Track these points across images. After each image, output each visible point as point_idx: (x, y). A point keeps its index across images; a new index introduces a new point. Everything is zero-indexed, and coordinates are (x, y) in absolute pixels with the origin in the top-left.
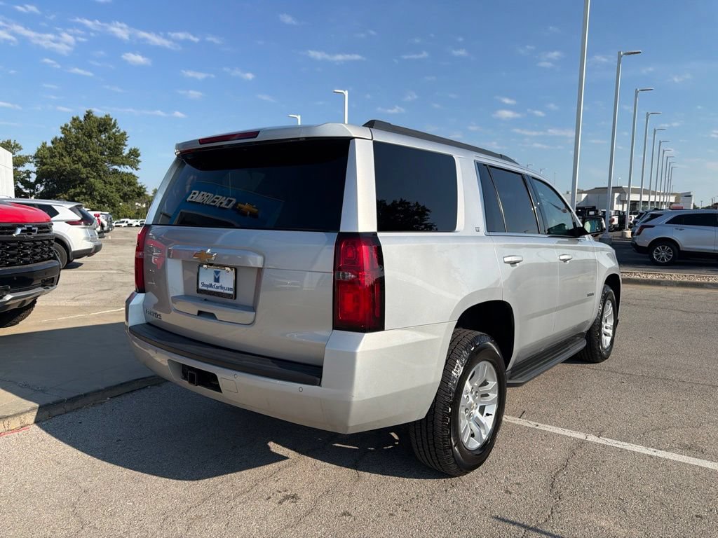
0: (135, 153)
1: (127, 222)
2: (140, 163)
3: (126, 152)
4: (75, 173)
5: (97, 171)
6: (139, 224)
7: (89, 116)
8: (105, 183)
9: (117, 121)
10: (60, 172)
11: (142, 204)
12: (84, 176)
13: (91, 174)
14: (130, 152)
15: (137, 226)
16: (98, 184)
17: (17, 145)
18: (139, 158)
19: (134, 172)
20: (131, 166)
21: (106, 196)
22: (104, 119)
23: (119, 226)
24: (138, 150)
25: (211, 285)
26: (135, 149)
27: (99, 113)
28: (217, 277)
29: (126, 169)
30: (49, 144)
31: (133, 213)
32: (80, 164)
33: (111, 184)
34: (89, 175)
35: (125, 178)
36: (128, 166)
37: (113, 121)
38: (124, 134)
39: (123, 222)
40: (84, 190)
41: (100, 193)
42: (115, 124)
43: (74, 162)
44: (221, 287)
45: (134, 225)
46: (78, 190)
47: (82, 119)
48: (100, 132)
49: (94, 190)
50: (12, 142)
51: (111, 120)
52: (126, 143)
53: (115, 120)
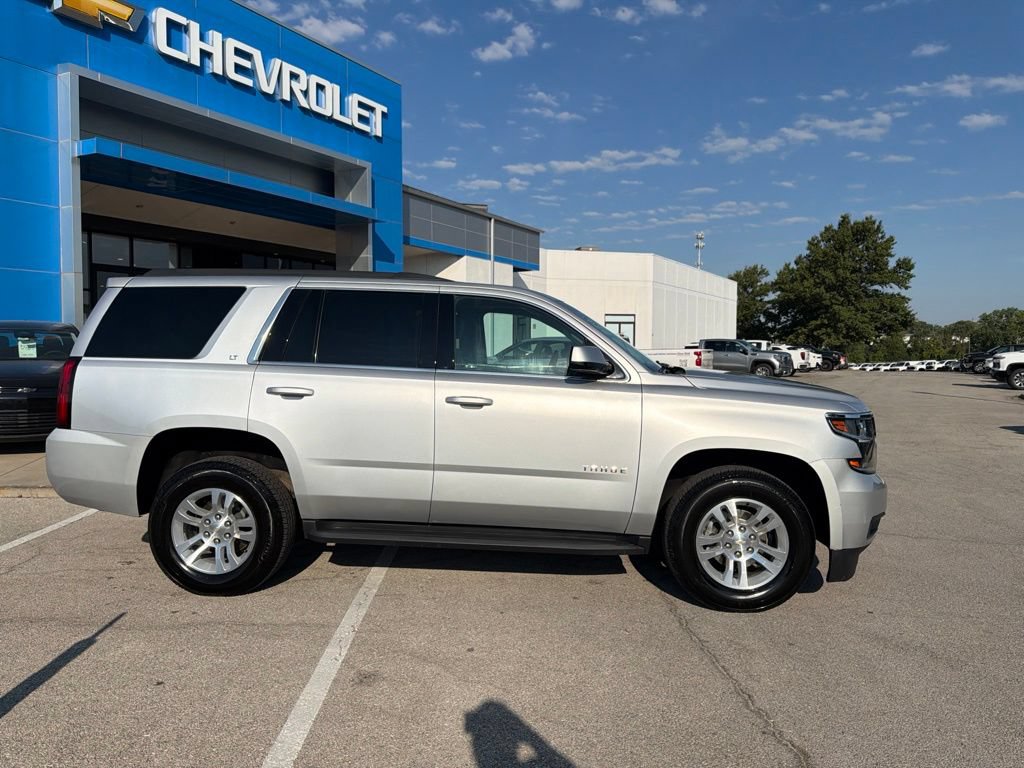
0: (906, 265)
1: (908, 364)
2: (912, 280)
3: (892, 263)
4: (817, 299)
5: (846, 295)
6: (924, 367)
7: (845, 220)
8: (857, 310)
9: (883, 224)
10: (800, 299)
11: (963, 337)
12: (827, 302)
13: (837, 300)
14: (898, 265)
15: (921, 370)
16: (845, 313)
17: (763, 270)
18: (912, 272)
19: (904, 292)
20: (898, 284)
21: (855, 329)
22: (863, 224)
23: (894, 370)
24: (910, 260)
26: (905, 259)
27: (857, 217)
29: (892, 289)
30: (793, 266)
31: (944, 352)
32: (823, 287)
33: (864, 311)
34: (833, 301)
35: (887, 302)
36: (892, 284)
37: (877, 223)
38: (891, 239)
39: (902, 364)
40: (826, 322)
41: (846, 325)
42: (879, 227)
43: (816, 285)
45: (918, 367)
46: (819, 322)
47: (836, 227)
48: (858, 241)
49: (839, 321)
50: (759, 267)
51: (874, 223)
52: (893, 252)
53: (880, 223)
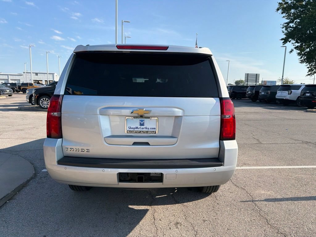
25: (137, 128)
28: (142, 123)
44: (146, 128)
